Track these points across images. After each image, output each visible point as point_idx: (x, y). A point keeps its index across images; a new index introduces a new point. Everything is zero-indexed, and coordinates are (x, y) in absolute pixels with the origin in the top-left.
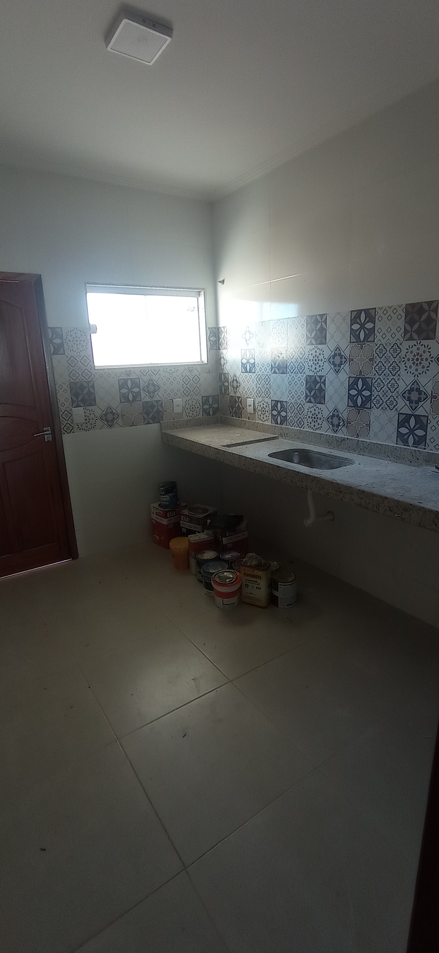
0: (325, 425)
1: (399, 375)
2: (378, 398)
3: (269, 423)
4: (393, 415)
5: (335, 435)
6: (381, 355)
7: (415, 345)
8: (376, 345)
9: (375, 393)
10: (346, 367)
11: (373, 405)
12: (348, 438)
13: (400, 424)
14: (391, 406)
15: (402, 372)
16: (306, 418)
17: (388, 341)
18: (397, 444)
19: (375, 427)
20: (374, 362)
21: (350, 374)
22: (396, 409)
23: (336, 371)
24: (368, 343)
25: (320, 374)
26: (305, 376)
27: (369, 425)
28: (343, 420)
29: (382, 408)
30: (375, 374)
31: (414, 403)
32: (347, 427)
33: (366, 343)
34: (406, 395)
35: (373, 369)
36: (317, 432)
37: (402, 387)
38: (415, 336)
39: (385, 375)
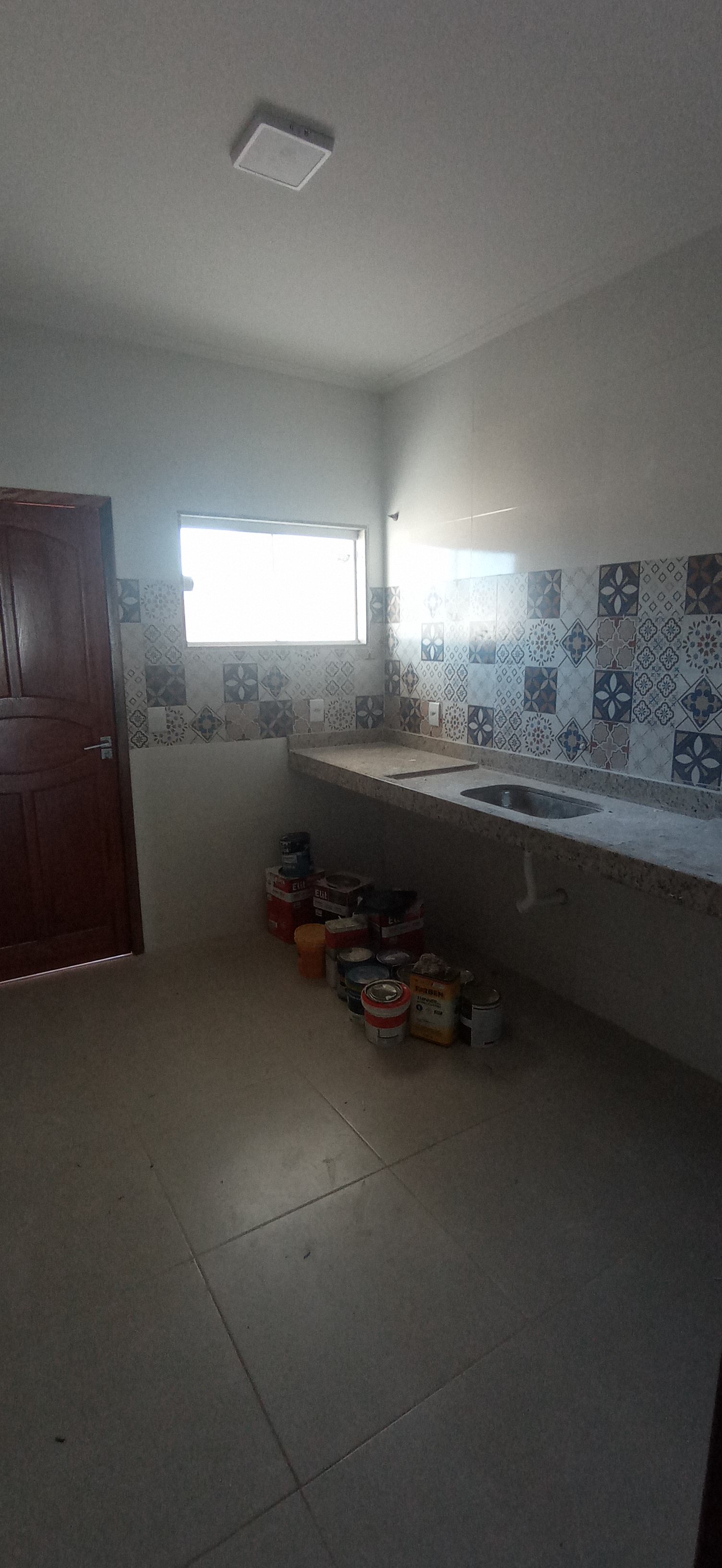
0: (556, 748)
1: (677, 669)
2: (642, 705)
3: (463, 742)
4: (667, 732)
5: (571, 764)
6: (648, 637)
7: (703, 622)
8: (641, 620)
9: (638, 698)
10: (592, 655)
11: (633, 716)
12: (591, 770)
13: (679, 749)
14: (664, 718)
15: (683, 665)
16: (524, 735)
17: (660, 615)
18: (672, 781)
19: (637, 753)
20: (637, 648)
21: (598, 665)
22: (672, 725)
23: (575, 661)
24: (627, 617)
25: (548, 665)
26: (523, 667)
27: (626, 749)
28: (584, 740)
29: (649, 722)
30: (638, 667)
31: (701, 716)
32: (591, 752)
33: (623, 617)
34: (689, 702)
35: (635, 659)
36: (542, 758)
37: (682, 688)
38: (703, 607)
39: (653, 668)
